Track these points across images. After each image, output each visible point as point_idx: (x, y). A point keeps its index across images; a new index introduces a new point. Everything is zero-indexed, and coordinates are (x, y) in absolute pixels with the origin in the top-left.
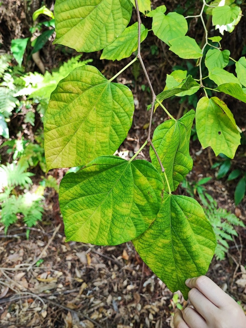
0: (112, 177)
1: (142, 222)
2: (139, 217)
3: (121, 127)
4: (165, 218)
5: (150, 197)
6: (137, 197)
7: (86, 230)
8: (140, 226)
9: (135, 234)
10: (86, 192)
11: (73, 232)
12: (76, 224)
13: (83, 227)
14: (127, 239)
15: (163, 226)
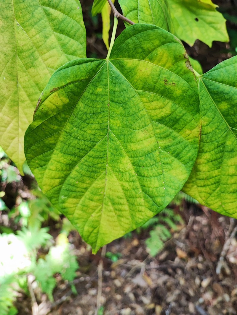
0: (96, 104)
1: (184, 142)
2: (175, 138)
3: (69, 19)
4: (215, 121)
5: (172, 88)
6: (152, 107)
7: (112, 217)
8: (184, 152)
9: (185, 171)
10: (74, 155)
11: (95, 231)
12: (91, 218)
13: (103, 216)
14: (177, 185)
15: (219, 136)
